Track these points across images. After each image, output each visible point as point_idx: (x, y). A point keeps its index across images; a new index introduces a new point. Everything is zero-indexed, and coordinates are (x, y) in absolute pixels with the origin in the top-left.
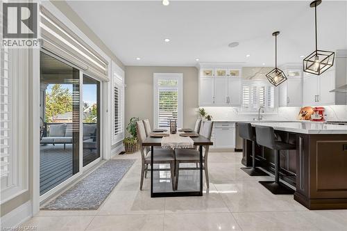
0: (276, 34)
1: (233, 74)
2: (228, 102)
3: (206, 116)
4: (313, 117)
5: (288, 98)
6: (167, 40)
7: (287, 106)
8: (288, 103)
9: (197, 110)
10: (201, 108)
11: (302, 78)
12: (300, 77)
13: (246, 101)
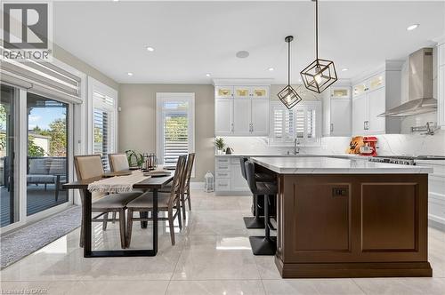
0: (289, 39)
1: (259, 94)
2: (251, 131)
3: (225, 148)
4: (362, 150)
5: (332, 125)
6: (150, 49)
7: (331, 135)
8: (332, 131)
9: (213, 140)
10: (218, 138)
11: (351, 99)
12: (348, 97)
13: (278, 129)
